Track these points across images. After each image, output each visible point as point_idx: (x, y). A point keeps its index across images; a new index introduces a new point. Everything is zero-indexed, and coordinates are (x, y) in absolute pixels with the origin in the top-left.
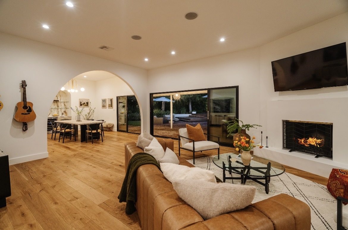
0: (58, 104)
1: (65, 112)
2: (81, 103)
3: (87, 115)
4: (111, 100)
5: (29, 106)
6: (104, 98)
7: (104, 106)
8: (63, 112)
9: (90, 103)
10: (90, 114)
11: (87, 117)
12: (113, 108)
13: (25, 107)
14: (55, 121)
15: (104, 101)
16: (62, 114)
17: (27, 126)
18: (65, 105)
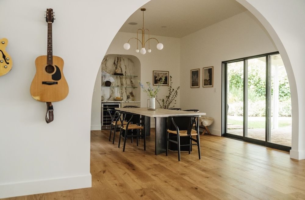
0: (122, 80)
1: (131, 93)
2: (156, 79)
3: (165, 100)
4: (210, 71)
5: (56, 66)
6: (195, 67)
7: (195, 84)
8: (128, 94)
9: (170, 78)
10: (170, 98)
11: (165, 105)
12: (213, 87)
13: (49, 68)
14: (116, 109)
15: (195, 74)
16: (128, 97)
17: (52, 111)
18: (132, 81)
